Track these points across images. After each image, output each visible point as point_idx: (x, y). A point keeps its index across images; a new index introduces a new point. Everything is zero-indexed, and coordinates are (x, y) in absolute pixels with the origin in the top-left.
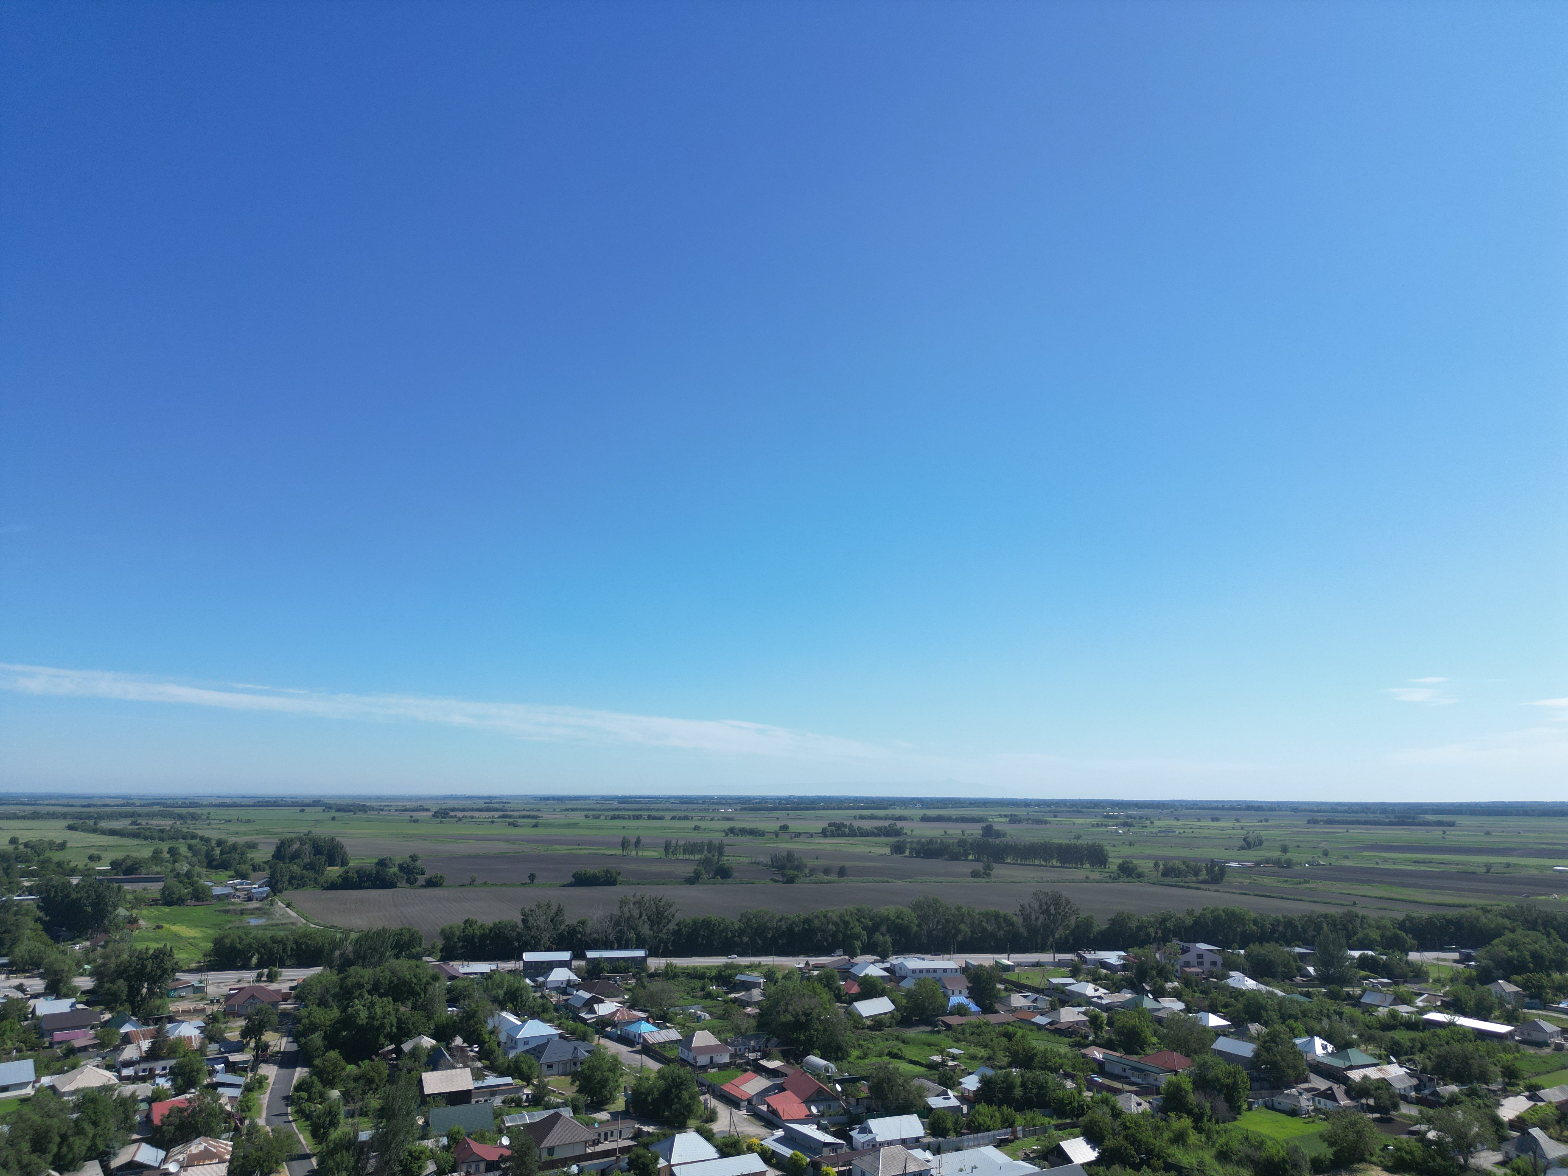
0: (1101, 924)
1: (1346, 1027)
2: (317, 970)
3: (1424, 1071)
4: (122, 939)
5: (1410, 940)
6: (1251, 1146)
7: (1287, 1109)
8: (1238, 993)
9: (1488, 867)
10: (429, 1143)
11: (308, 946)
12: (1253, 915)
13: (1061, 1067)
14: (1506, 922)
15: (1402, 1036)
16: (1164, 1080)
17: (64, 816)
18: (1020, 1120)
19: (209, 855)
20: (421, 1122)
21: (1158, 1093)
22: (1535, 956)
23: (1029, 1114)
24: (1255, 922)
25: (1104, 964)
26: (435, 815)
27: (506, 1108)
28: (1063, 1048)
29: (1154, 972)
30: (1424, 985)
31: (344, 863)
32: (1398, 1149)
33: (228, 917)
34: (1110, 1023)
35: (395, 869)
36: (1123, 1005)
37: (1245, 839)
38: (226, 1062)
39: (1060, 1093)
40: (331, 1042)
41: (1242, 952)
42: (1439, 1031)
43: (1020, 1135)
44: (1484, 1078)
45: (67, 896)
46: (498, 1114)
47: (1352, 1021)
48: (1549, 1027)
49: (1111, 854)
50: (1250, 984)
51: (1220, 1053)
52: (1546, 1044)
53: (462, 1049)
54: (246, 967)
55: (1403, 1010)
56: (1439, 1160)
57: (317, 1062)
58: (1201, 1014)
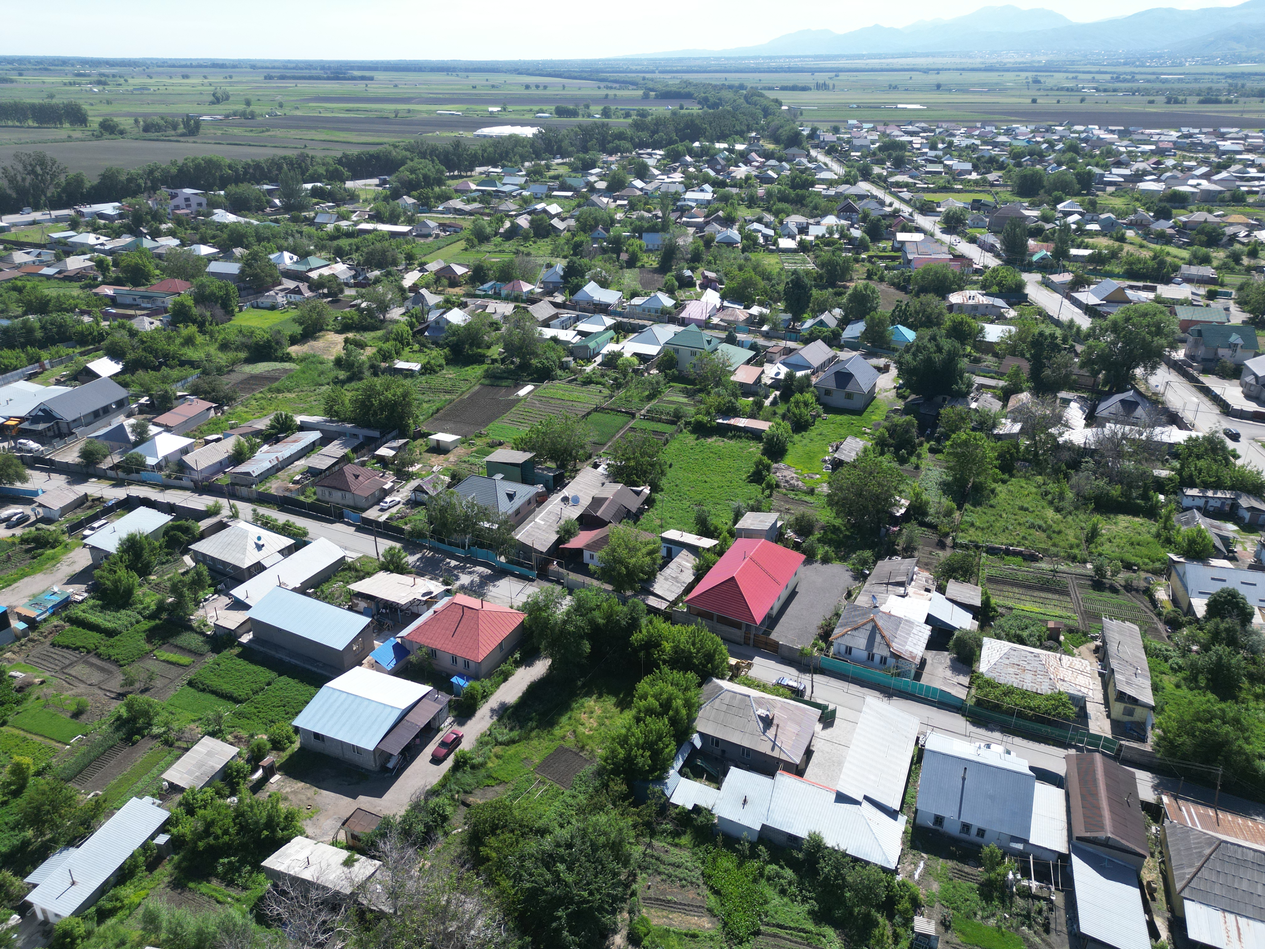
0: (91, 180)
1: (305, 241)
3: (358, 264)
5: (346, 173)
6: (244, 336)
7: (268, 305)
8: (222, 227)
9: (397, 112)
12: (228, 161)
13: (76, 306)
14: (408, 153)
15: (344, 243)
16: (170, 301)
18: (45, 355)
21: (166, 312)
22: (426, 177)
23: (54, 349)
24: (230, 167)
25: (101, 216)
28: (75, 291)
29: (149, 217)
30: (357, 205)
32: (343, 318)
34: (116, 264)
36: (125, 248)
37: (214, 95)
39: (79, 328)
41: (222, 193)
42: (367, 236)
43: (48, 366)
44: (395, 263)
47: (310, 237)
48: (432, 224)
49: (90, 113)
50: (230, 218)
51: (213, 274)
52: (429, 235)
55: (344, 224)
56: (369, 320)
58: (195, 247)
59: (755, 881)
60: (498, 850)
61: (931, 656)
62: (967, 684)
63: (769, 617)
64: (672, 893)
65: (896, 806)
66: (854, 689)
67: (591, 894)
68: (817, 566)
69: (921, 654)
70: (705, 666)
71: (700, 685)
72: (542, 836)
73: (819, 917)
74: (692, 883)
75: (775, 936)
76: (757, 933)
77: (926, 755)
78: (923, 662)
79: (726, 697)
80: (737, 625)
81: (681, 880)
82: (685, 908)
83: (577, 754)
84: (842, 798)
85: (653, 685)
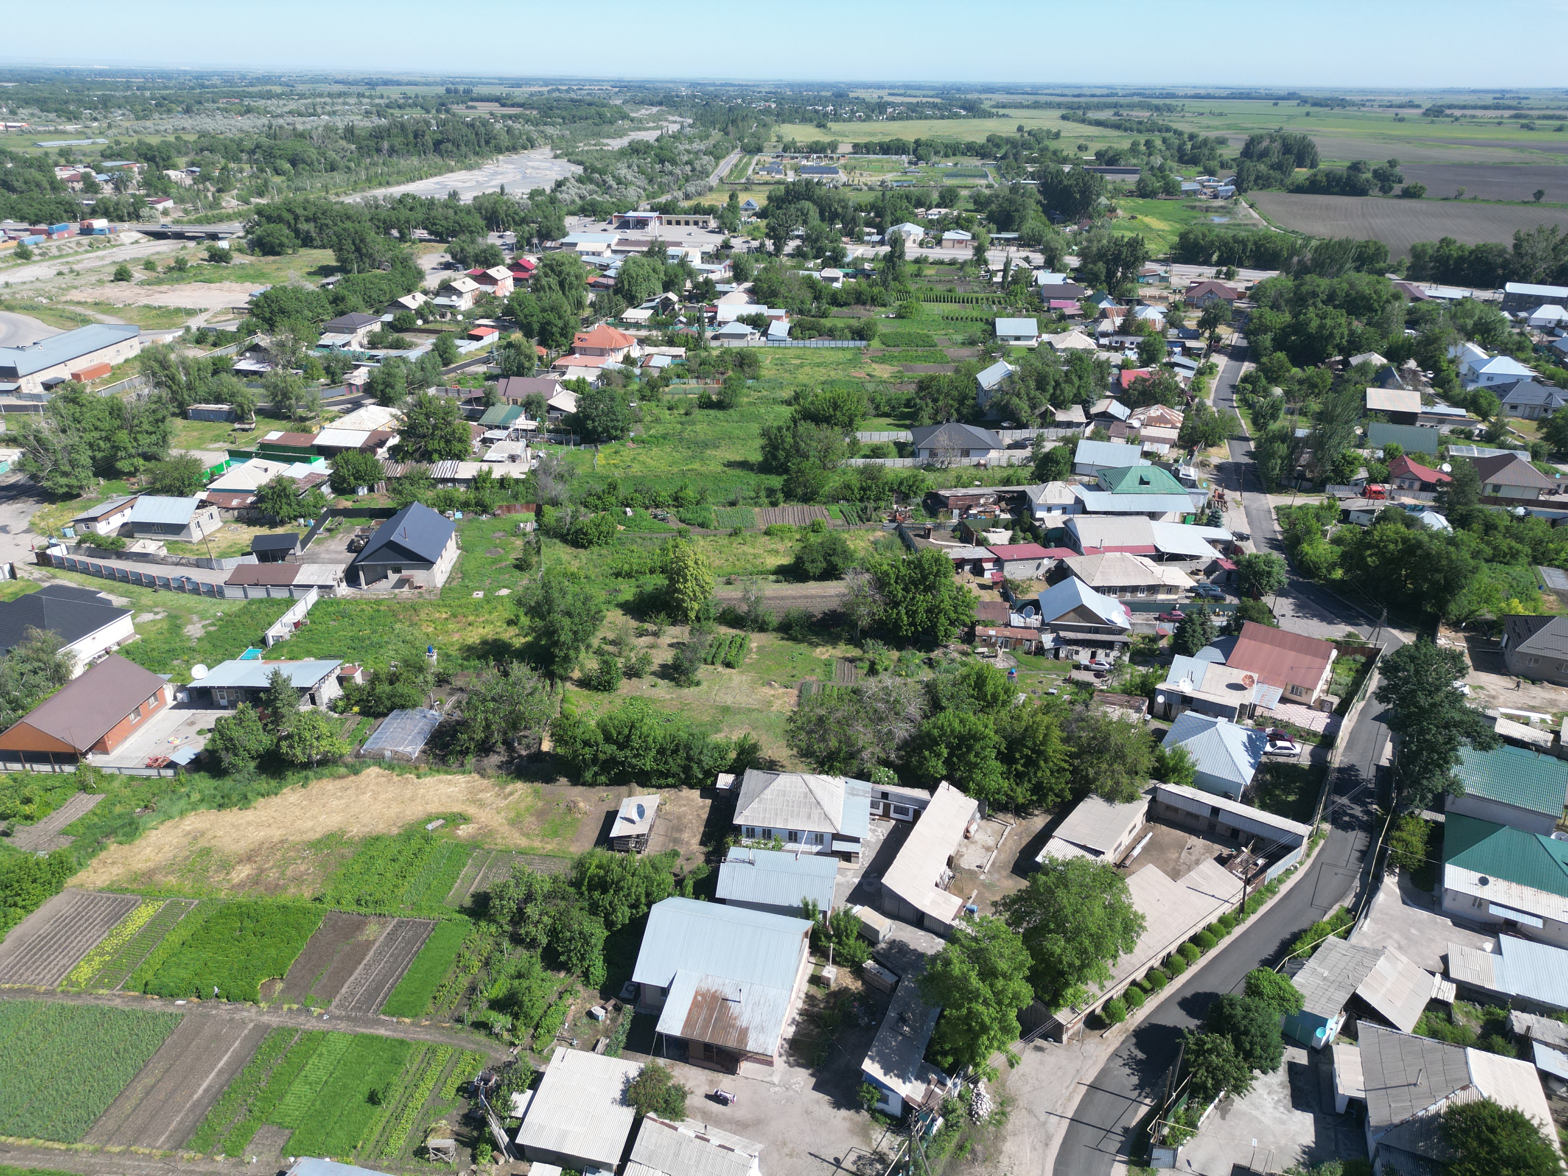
2: (1274, 274)
4: (1103, 226)
10: (1365, 453)
11: (1266, 249)
17: (1059, 106)
19: (1180, 149)
20: (1359, 431)
26: (1426, 114)
27: (1453, 438)
31: (1313, 165)
33: (1193, 213)
35: (1369, 175)
38: (1183, 346)
40: (1280, 344)
45: (1061, 182)
46: (1443, 442)
53: (1414, 373)
54: (1207, 263)
57: (1264, 360)
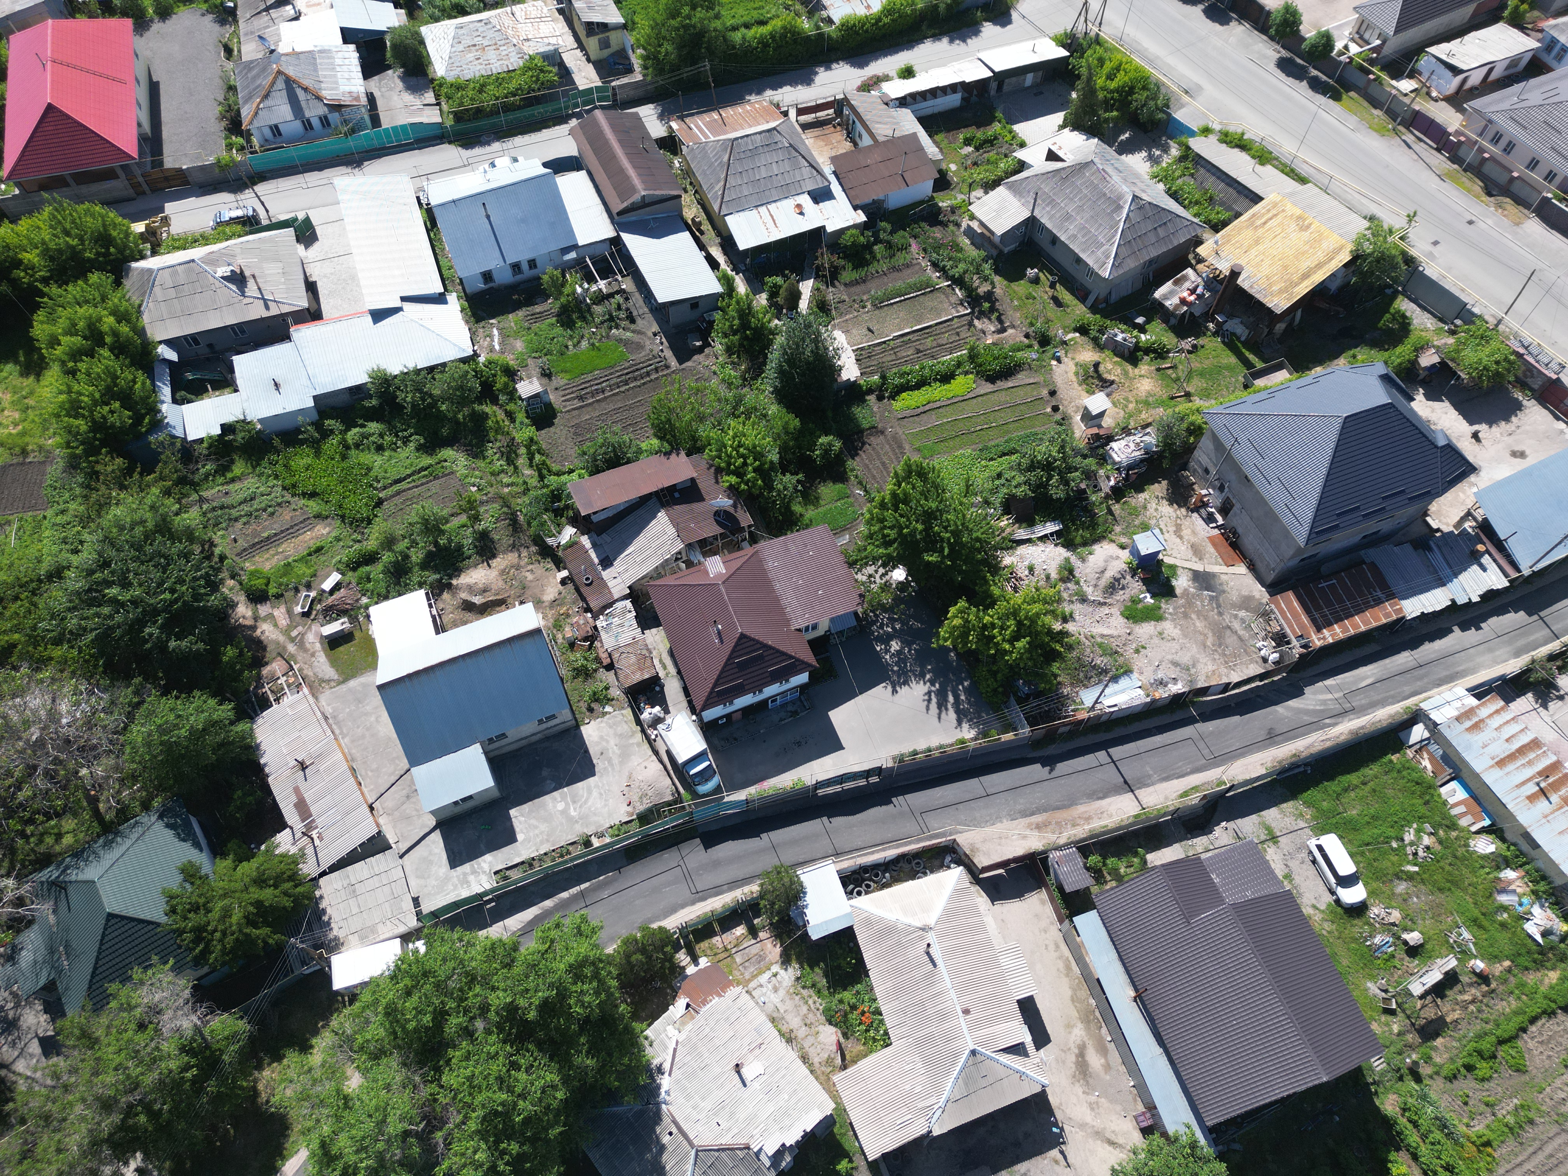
59: (344, 457)
60: (16, 629)
61: (374, 84)
62: (433, 101)
63: (143, 139)
64: (265, 529)
65: (439, 288)
66: (313, 178)
67: (173, 591)
68: (157, 26)
69: (362, 90)
70: (107, 254)
71: (118, 283)
72: (60, 578)
73: (429, 447)
74: (279, 505)
75: (398, 493)
76: (380, 503)
77: (437, 213)
78: (371, 98)
79: (164, 278)
80: (109, 175)
81: (265, 510)
82: (290, 532)
83: (23, 464)
84: (379, 315)
85: (54, 322)
